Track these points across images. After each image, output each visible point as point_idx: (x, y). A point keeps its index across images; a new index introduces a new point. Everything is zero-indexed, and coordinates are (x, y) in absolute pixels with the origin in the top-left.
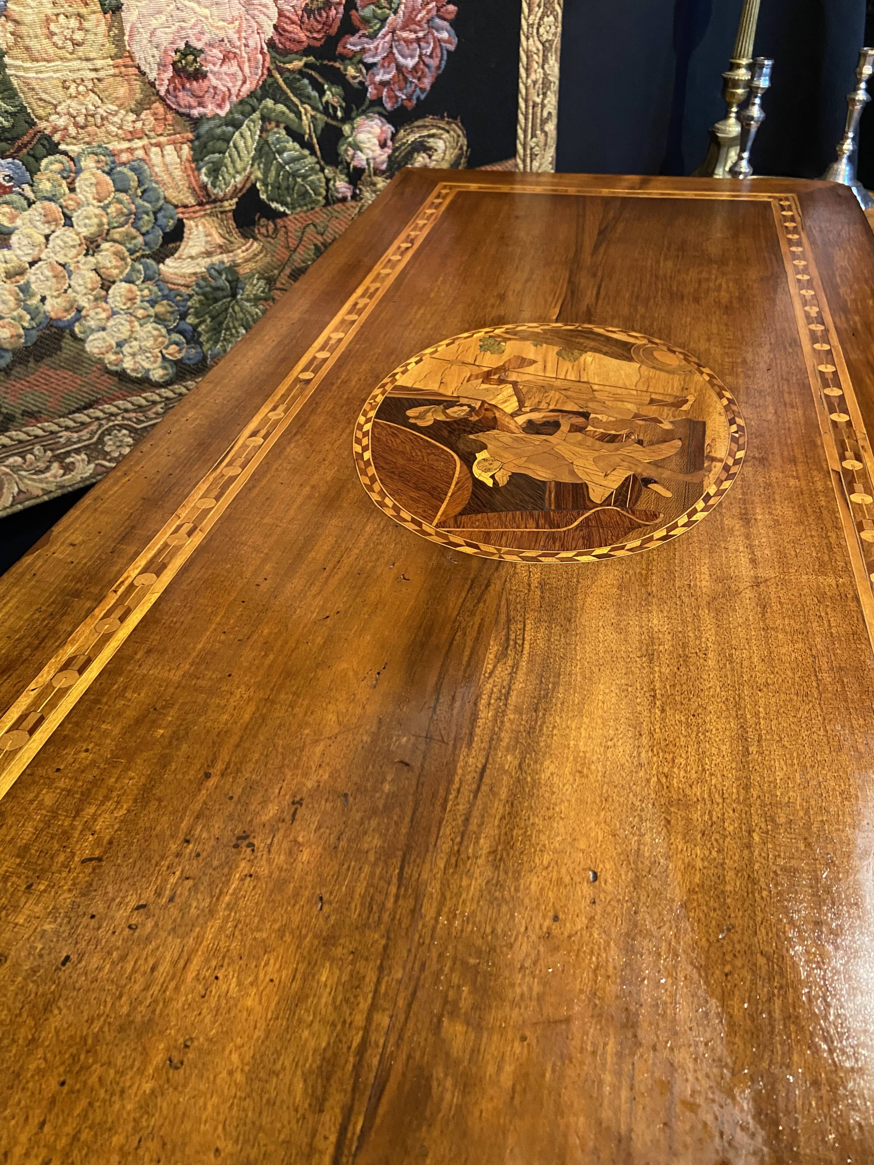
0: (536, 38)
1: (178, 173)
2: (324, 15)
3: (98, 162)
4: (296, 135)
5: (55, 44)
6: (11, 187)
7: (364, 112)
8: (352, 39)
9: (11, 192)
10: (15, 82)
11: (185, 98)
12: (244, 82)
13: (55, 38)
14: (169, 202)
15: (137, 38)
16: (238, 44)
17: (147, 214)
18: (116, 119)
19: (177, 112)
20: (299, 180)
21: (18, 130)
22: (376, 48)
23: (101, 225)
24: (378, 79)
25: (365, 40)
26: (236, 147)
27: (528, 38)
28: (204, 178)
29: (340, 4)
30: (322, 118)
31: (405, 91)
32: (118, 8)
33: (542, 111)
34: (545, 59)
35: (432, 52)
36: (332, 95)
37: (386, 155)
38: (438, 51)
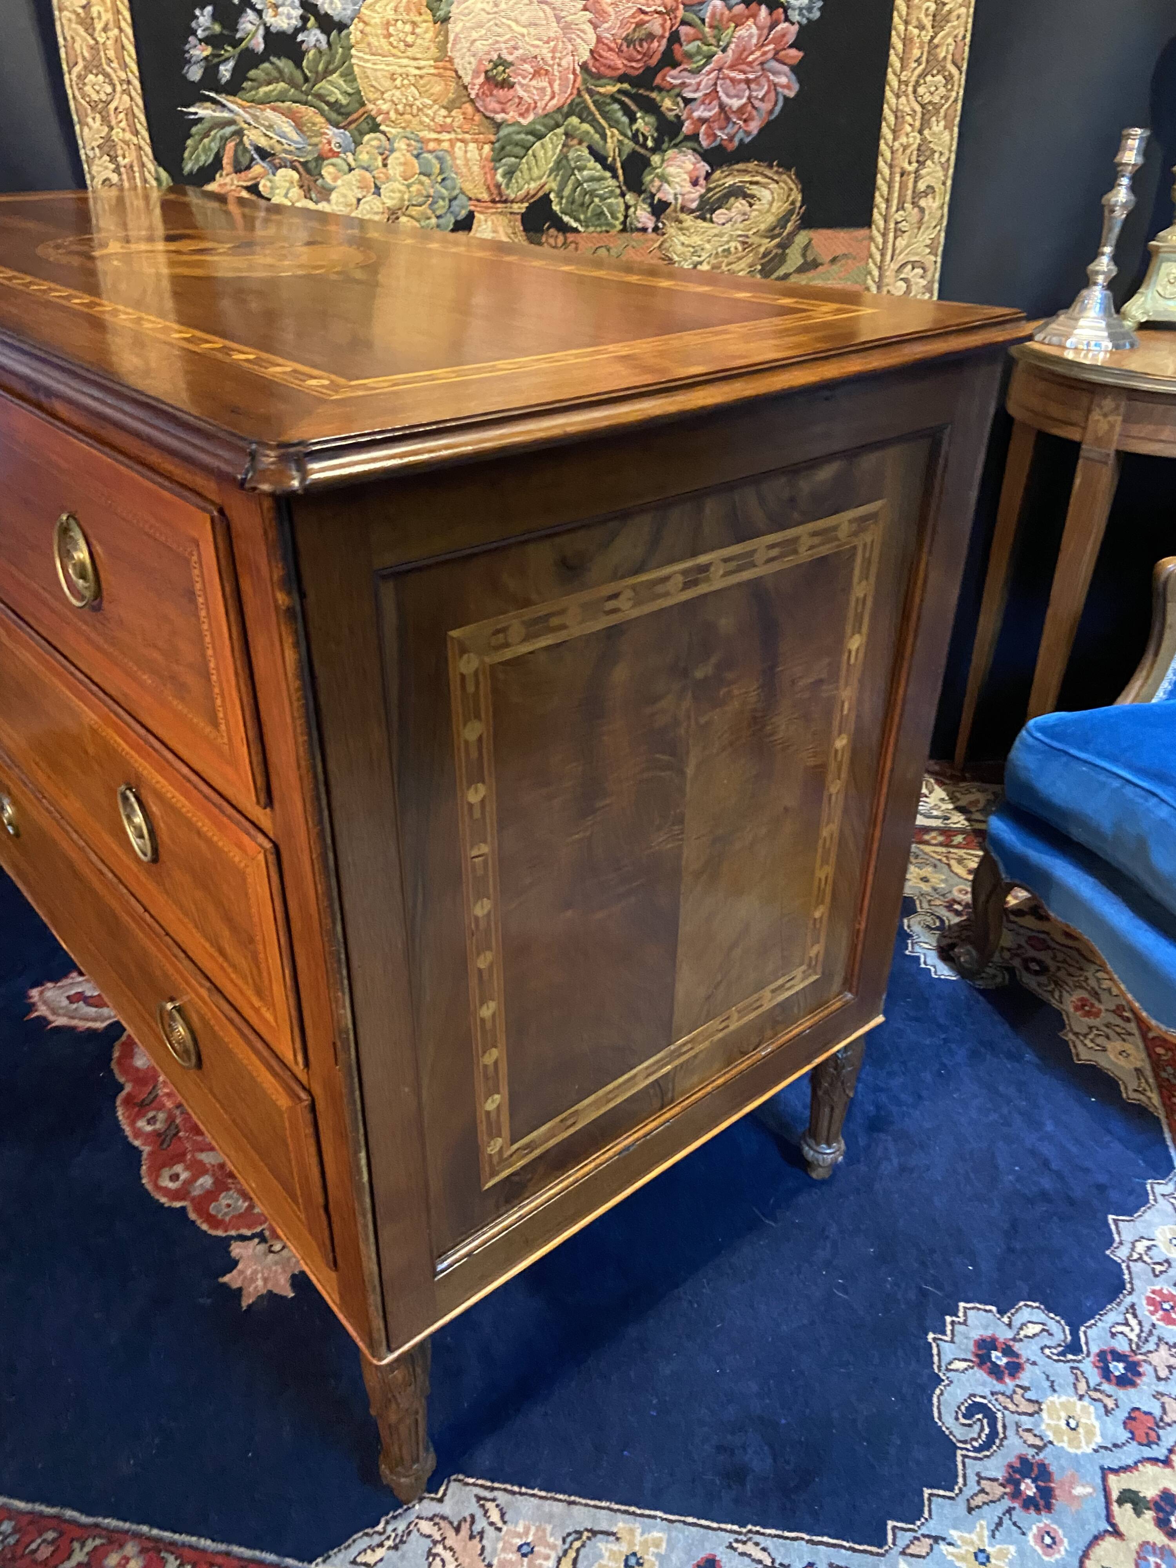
0: (911, 97)
1: (476, 169)
2: (645, 45)
3: (408, 145)
4: (599, 156)
5: (391, 44)
6: (338, 154)
7: (676, 146)
8: (674, 72)
9: (338, 157)
10: (356, 70)
11: (491, 103)
12: (553, 98)
13: (392, 39)
14: (462, 192)
15: (459, 46)
16: (551, 62)
17: (443, 199)
18: (430, 112)
19: (484, 115)
20: (597, 200)
21: (352, 108)
22: (699, 84)
23: (402, 200)
24: (696, 114)
25: (685, 74)
26: (534, 156)
27: (898, 96)
28: (499, 178)
29: (663, 37)
30: (629, 145)
31: (726, 131)
32: (446, 20)
33: (916, 182)
34: (925, 123)
35: (764, 96)
36: (644, 124)
37: (698, 194)
38: (773, 96)
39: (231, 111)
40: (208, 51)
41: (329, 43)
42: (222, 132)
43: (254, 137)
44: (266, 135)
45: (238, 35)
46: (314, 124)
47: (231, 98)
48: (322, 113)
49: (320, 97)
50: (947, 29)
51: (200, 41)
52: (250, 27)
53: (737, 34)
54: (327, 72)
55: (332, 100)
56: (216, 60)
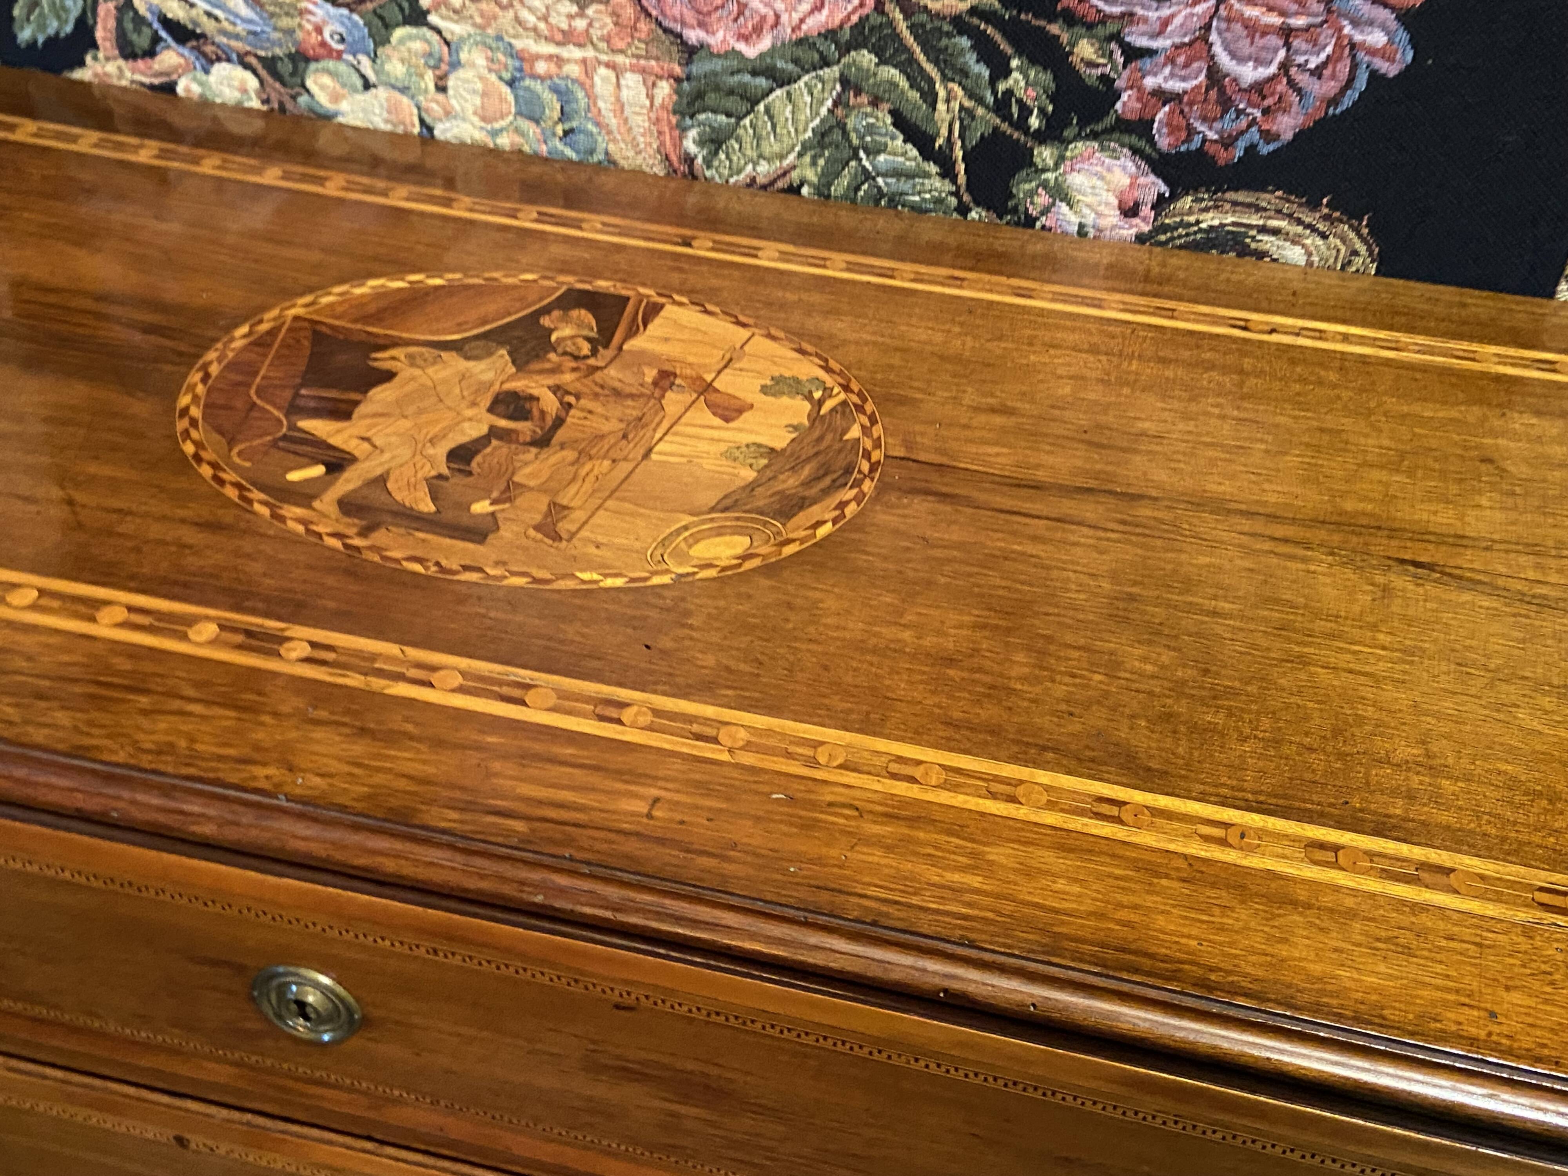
1: (640, 122)
3: (492, 60)
4: (915, 132)
6: (339, 54)
7: (1094, 136)
9: (339, 59)
12: (817, 9)
19: (660, 24)
22: (1166, 22)
24: (1150, 82)
26: (770, 115)
28: (690, 145)
30: (987, 118)
31: (1217, 125)
35: (1324, 65)
36: (1026, 83)
37: (1133, 231)
38: (1343, 69)
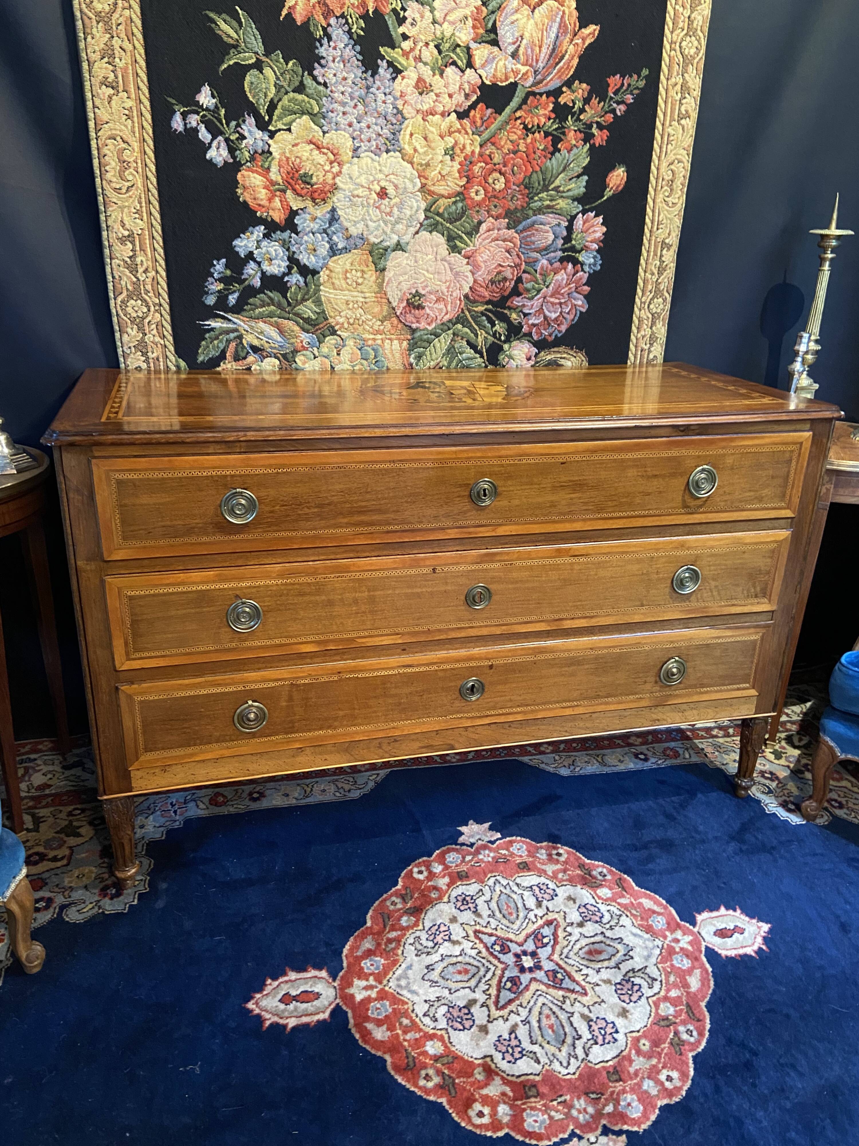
0: (647, 310)
1: (397, 355)
2: (502, 284)
3: (356, 343)
4: (473, 346)
5: (348, 284)
6: (307, 349)
7: (518, 339)
8: (517, 299)
10: (323, 298)
11: (410, 318)
12: (446, 314)
13: (348, 280)
15: (390, 285)
16: (447, 294)
18: (370, 323)
19: (405, 325)
21: (319, 321)
22: (532, 305)
24: (530, 322)
25: (525, 299)
26: (434, 347)
27: (640, 310)
28: (412, 360)
29: (512, 279)
30: (491, 339)
31: (548, 331)
32: (384, 270)
33: (648, 354)
34: (653, 323)
35: (569, 311)
36: (500, 327)
37: (530, 364)
38: (574, 311)
39: (234, 323)
40: (221, 286)
41: (305, 282)
42: (228, 336)
43: (250, 339)
44: (258, 338)
45: (243, 277)
46: (293, 331)
47: (236, 316)
48: (298, 324)
49: (297, 315)
50: (665, 274)
51: (216, 280)
52: (251, 272)
53: (555, 278)
54: (304, 300)
55: (305, 316)
56: (226, 292)
